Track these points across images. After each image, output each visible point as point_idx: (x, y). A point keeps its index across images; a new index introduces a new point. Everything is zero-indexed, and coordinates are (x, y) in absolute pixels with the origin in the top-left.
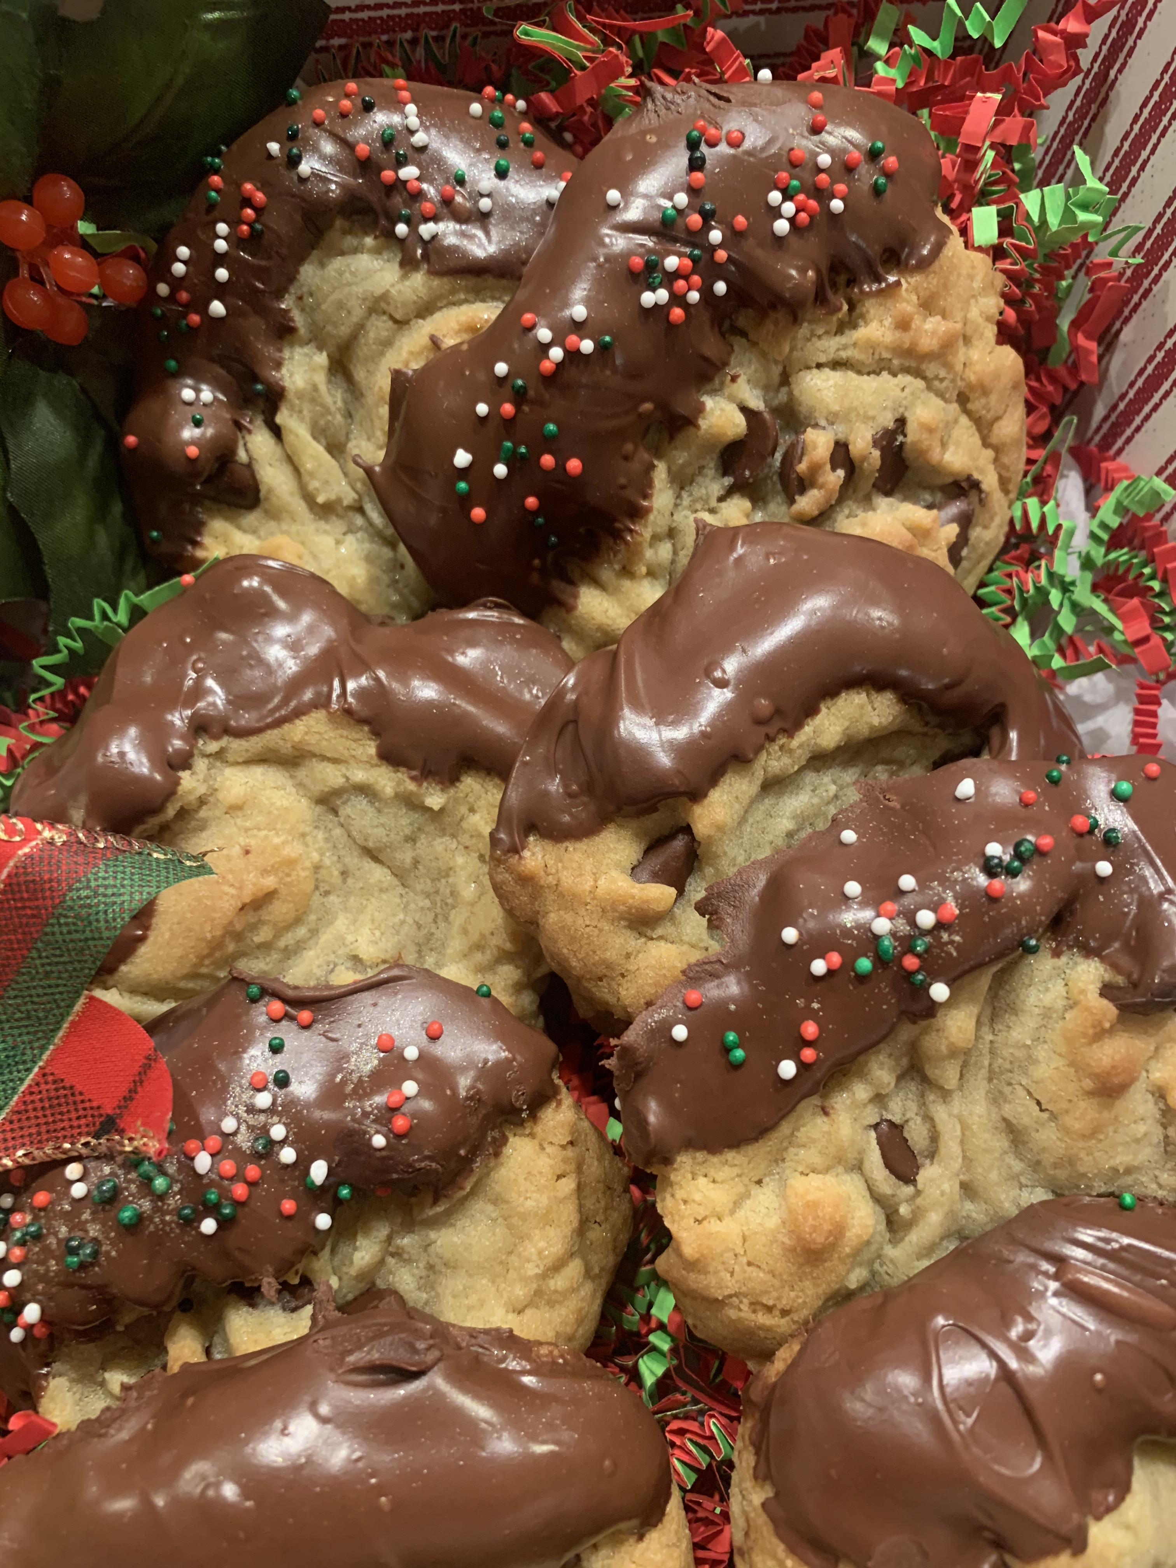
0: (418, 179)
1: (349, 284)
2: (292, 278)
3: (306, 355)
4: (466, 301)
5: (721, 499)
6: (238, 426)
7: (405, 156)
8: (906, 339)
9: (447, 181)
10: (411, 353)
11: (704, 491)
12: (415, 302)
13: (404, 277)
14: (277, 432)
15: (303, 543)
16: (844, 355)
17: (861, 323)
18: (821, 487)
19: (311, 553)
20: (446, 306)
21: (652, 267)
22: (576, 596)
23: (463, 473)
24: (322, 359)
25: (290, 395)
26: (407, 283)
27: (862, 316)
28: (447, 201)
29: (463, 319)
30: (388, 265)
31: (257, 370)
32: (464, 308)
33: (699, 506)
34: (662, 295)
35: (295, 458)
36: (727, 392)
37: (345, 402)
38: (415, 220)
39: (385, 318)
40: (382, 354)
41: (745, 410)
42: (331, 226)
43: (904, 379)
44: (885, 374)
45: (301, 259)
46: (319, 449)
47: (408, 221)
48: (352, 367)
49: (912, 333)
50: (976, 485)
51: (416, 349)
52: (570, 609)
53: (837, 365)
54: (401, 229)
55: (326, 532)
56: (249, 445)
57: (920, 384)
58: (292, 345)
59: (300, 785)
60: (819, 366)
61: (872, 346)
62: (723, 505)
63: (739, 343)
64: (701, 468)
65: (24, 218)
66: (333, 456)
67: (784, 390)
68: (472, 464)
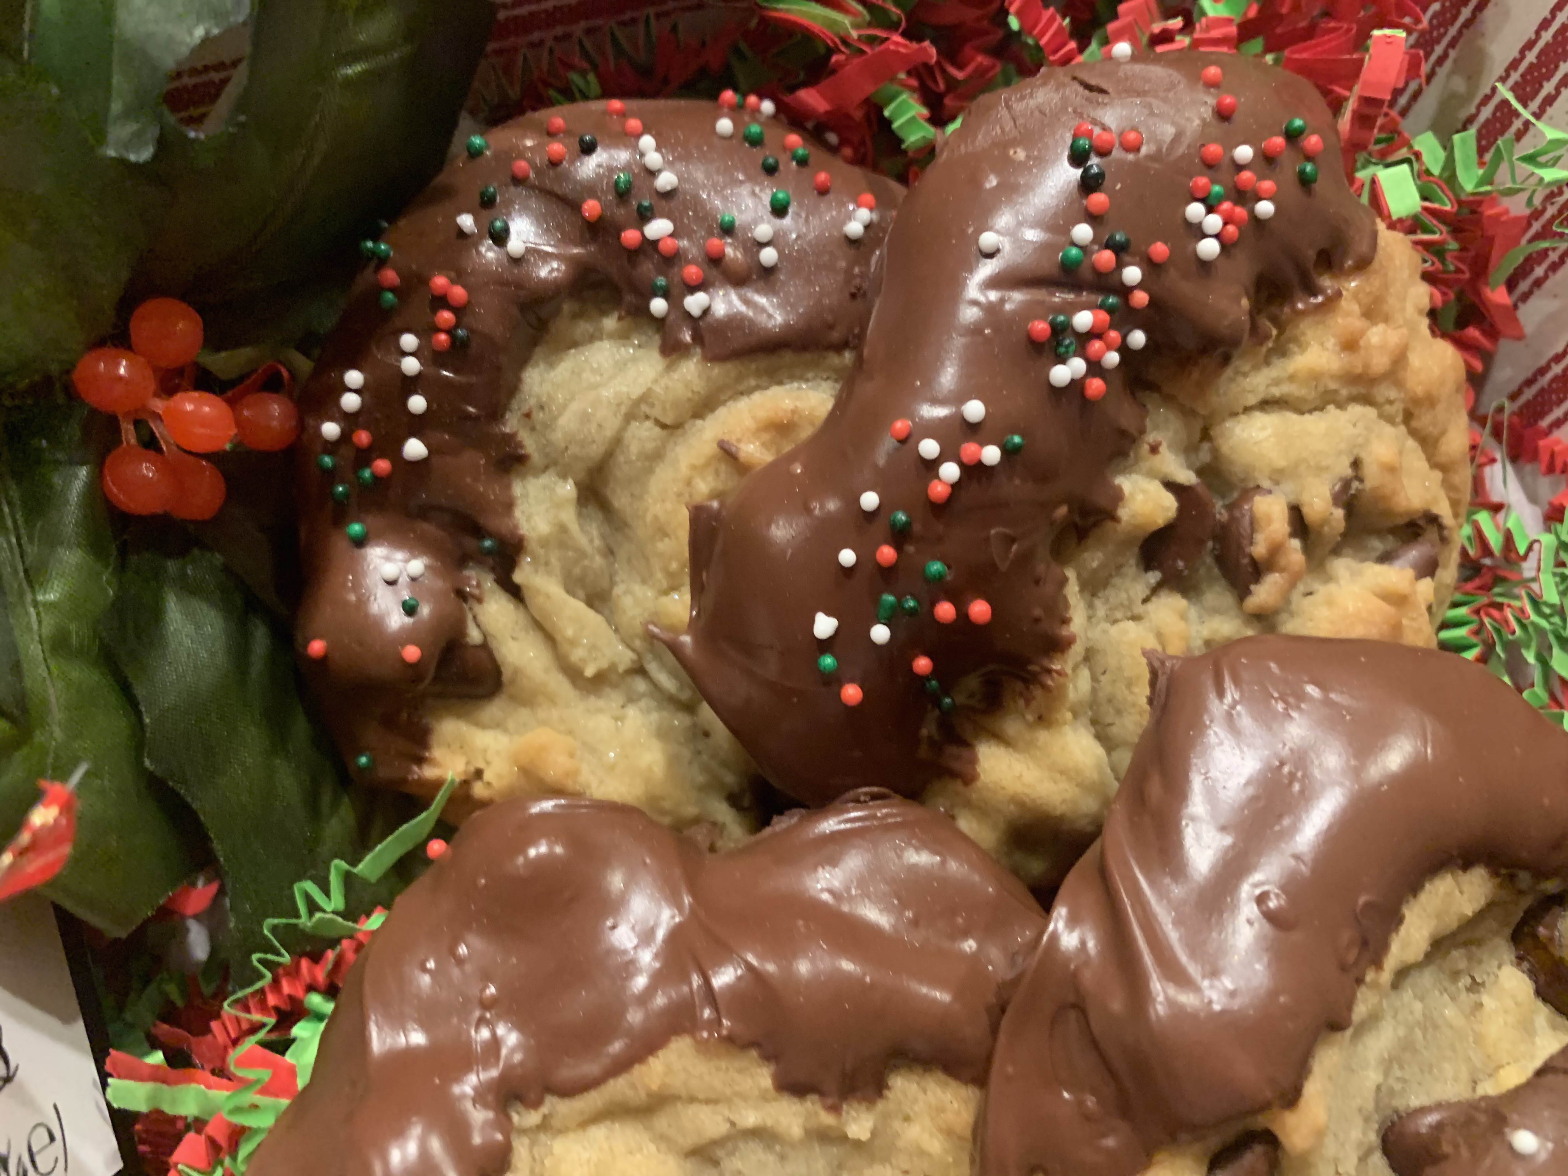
0: (672, 235)
1: (595, 387)
2: (514, 388)
3: (545, 487)
4: (758, 388)
5: (1145, 601)
6: (461, 595)
7: (650, 209)
8: (1356, 363)
9: (710, 233)
10: (694, 467)
11: (1123, 595)
12: (689, 400)
13: (669, 368)
14: (515, 592)
15: (570, 732)
16: (1276, 392)
17: (1293, 347)
18: (1282, 570)
19: (584, 743)
20: (731, 398)
21: (1060, 330)
22: (973, 761)
23: (825, 646)
24: (568, 489)
25: (532, 545)
26: (676, 376)
27: (1295, 340)
28: (715, 260)
29: (763, 414)
30: (641, 352)
31: (482, 521)
32: (757, 396)
33: (1119, 615)
34: (1076, 366)
35: (547, 626)
36: (1145, 465)
37: (603, 537)
38: (675, 291)
39: (649, 424)
40: (650, 471)
41: (1171, 486)
42: (558, 311)
43: (1356, 410)
44: (1331, 408)
45: (523, 361)
46: (577, 606)
47: (666, 294)
48: (608, 492)
49: (1362, 352)
50: (1433, 520)
51: (701, 461)
52: (968, 778)
53: (1267, 404)
54: (658, 305)
55: (599, 711)
56: (481, 618)
57: (1370, 412)
58: (523, 477)
59: (662, 1139)
60: (1247, 410)
61: (1315, 377)
62: (1150, 606)
63: (1151, 400)
64: (1119, 567)
65: (122, 371)
66: (597, 611)
67: (1206, 446)
68: (837, 631)
